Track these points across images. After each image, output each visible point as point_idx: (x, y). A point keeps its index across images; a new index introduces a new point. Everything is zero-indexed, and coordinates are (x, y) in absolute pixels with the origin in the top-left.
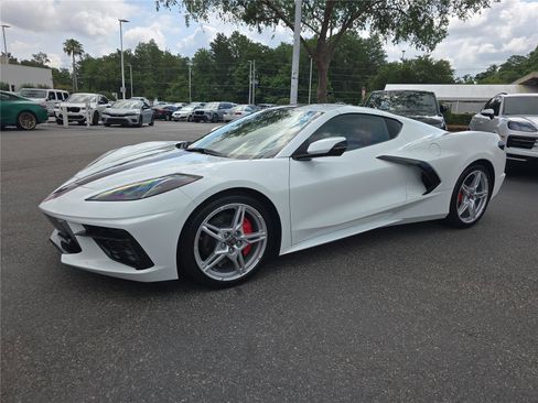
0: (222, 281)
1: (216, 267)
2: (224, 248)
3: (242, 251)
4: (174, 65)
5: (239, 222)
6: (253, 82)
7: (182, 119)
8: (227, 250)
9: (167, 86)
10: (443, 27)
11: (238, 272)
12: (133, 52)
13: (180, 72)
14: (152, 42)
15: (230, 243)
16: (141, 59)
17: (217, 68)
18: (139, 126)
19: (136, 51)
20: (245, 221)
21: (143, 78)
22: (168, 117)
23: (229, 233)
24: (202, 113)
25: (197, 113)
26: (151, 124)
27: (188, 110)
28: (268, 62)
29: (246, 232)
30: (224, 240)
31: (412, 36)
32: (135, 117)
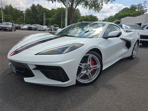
0: (84, 83)
1: (82, 78)
2: (84, 71)
3: (91, 72)
4: (18, 13)
5: (89, 61)
6: (45, 19)
7: (24, 29)
8: (85, 72)
9: (16, 19)
10: (102, 6)
11: (90, 80)
12: (4, 8)
13: (21, 15)
14: (10, 5)
15: (86, 69)
16: (6, 10)
17: (33, 15)
18: (11, 31)
19: (5, 8)
20: (92, 61)
21: (8, 16)
22: (19, 29)
23: (86, 65)
24: (31, 27)
25: (29, 27)
26: (15, 31)
27: (26, 27)
28: (49, 14)
29: (92, 65)
30: (84, 68)
31: (93, 8)
32: (10, 28)
